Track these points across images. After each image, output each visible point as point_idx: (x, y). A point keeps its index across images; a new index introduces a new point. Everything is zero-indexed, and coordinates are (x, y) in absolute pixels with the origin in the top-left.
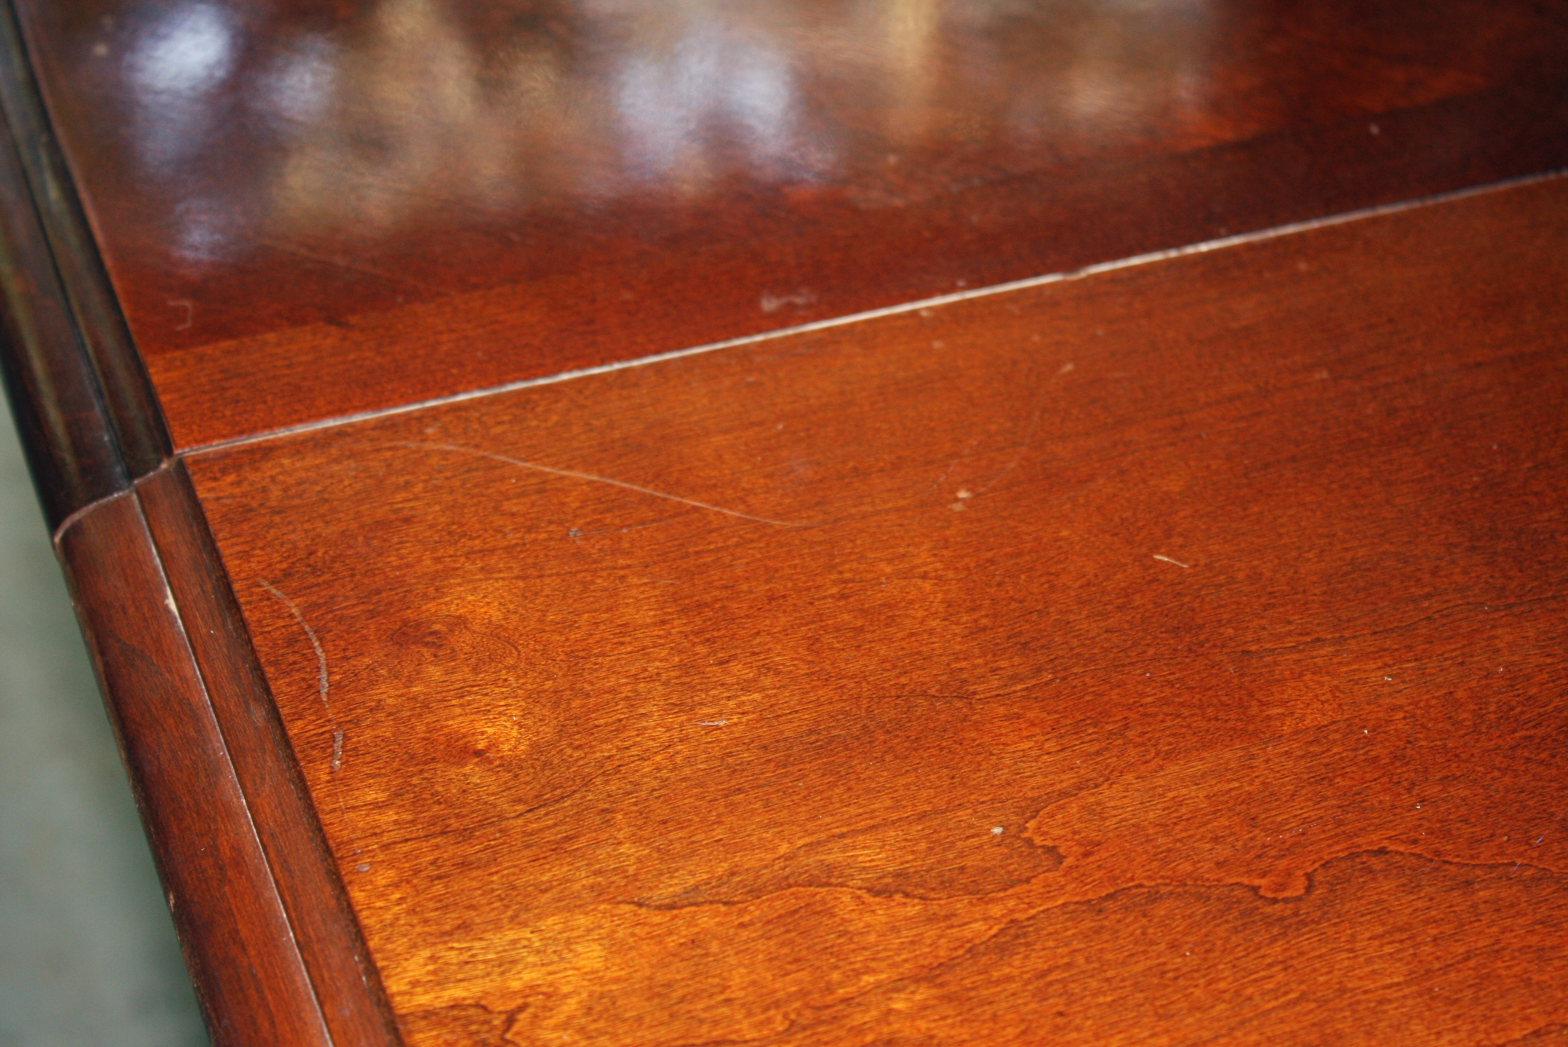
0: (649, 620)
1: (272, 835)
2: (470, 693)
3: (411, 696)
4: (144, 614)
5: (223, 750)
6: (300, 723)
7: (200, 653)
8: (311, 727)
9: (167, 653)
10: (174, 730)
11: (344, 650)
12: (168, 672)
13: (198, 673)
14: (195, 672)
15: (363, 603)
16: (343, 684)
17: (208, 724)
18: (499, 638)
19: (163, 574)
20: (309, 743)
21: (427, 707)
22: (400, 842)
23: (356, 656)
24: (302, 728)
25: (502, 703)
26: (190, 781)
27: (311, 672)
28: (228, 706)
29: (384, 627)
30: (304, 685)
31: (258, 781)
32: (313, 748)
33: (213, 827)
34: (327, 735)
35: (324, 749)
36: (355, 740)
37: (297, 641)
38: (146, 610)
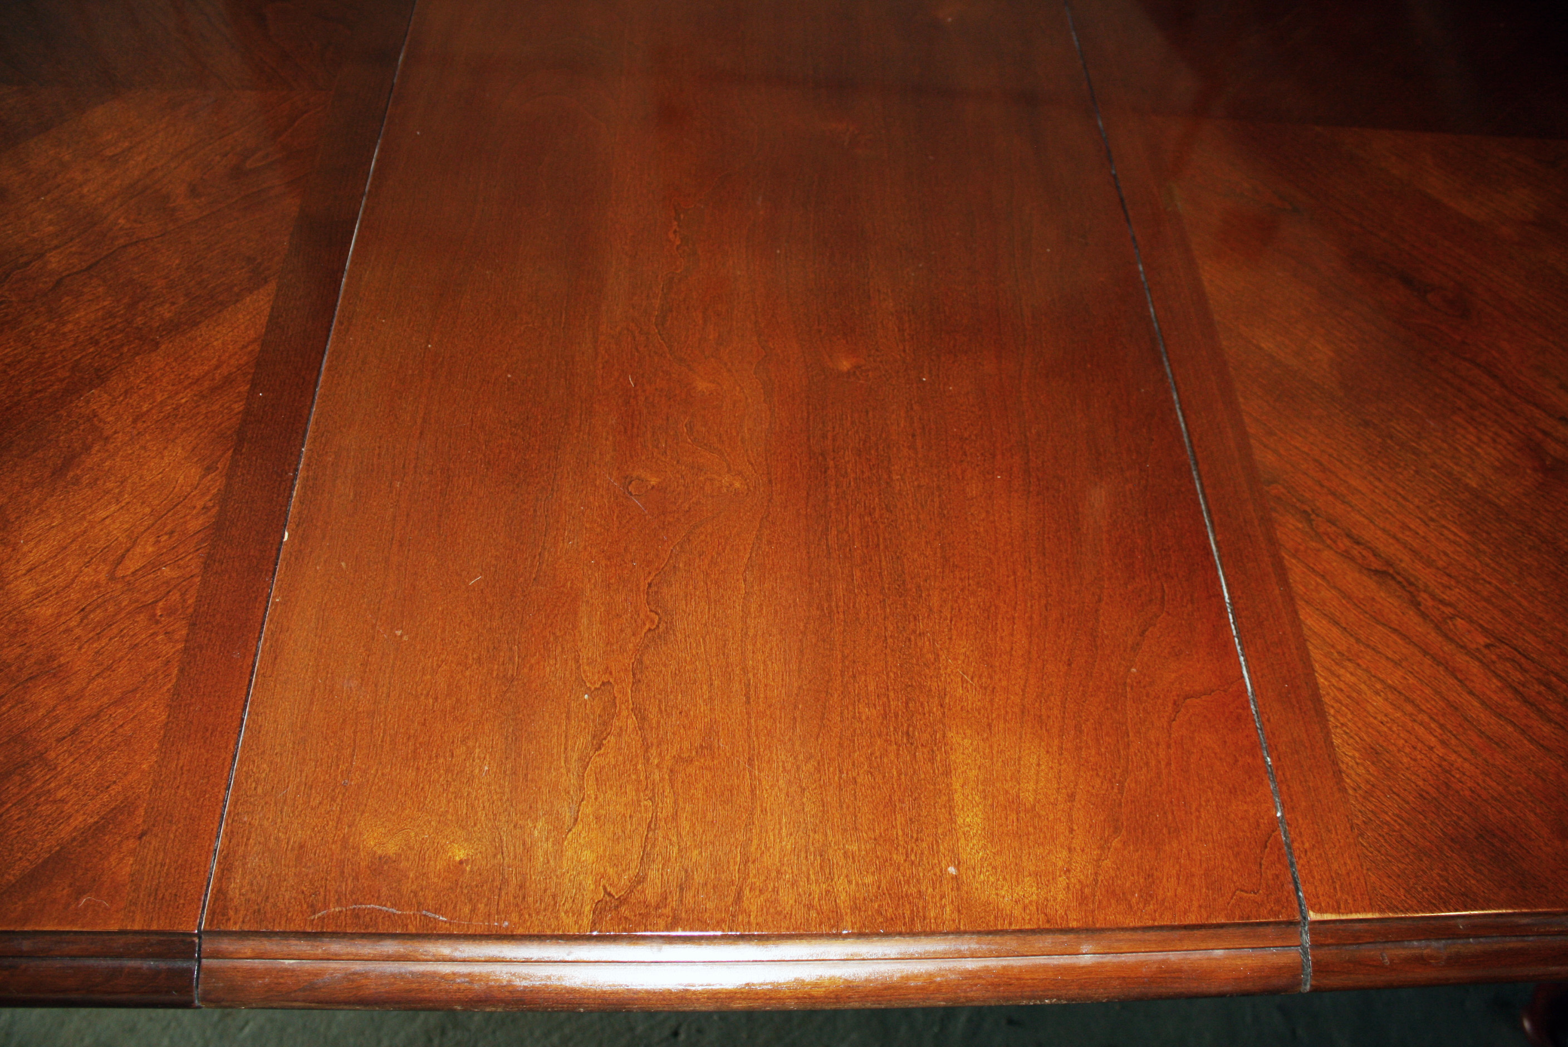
0: (414, 774)
2: (424, 856)
3: (414, 878)
11: (372, 897)
15: (346, 881)
16: (394, 903)
21: (424, 874)
22: (498, 907)
23: (379, 893)
27: (380, 914)
29: (366, 877)
36: (430, 908)
37: (357, 914)
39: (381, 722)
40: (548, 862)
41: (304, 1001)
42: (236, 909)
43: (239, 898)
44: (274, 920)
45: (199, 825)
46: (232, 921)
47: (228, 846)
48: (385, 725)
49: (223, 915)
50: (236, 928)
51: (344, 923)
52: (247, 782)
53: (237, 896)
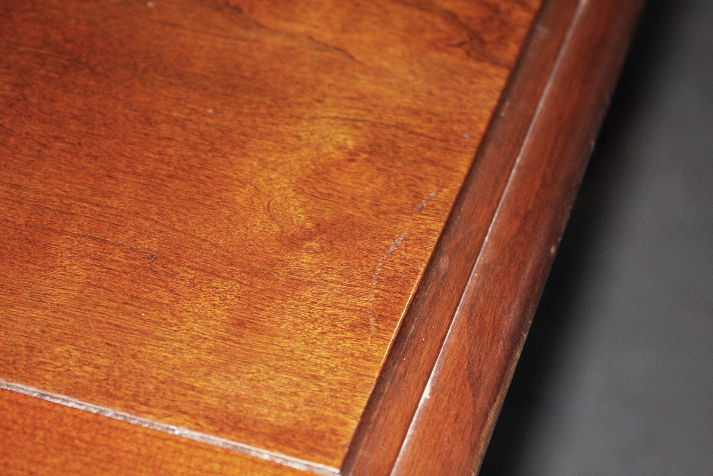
0: (177, 181)
1: (490, 204)
2: (322, 194)
3: (356, 210)
4: (448, 401)
5: (474, 276)
6: (432, 227)
7: (441, 334)
8: (428, 221)
9: (456, 362)
10: (489, 312)
11: (366, 257)
12: (465, 349)
13: (449, 331)
14: (450, 334)
15: (326, 281)
16: (387, 237)
17: (469, 297)
18: (271, 216)
19: (415, 419)
20: (437, 214)
21: (353, 198)
22: (437, 139)
23: (363, 249)
24: (433, 223)
25: (311, 179)
26: (504, 276)
27: (398, 254)
28: (454, 288)
29: (329, 259)
30: (409, 248)
31: (474, 235)
32: (438, 210)
33: (512, 242)
34: (423, 212)
35: (432, 206)
36: (410, 202)
37: (389, 278)
38: (445, 403)
39: (61, 202)
40: (391, 84)
41: (491, 404)
42: (318, 419)
43: (300, 413)
44: (359, 374)
45: (128, 452)
46: (339, 428)
47: (193, 417)
48: (67, 197)
49: (323, 437)
50: (354, 424)
51: (397, 295)
52: (78, 377)
53: (296, 415)
